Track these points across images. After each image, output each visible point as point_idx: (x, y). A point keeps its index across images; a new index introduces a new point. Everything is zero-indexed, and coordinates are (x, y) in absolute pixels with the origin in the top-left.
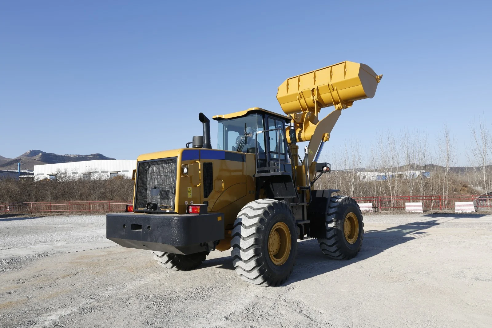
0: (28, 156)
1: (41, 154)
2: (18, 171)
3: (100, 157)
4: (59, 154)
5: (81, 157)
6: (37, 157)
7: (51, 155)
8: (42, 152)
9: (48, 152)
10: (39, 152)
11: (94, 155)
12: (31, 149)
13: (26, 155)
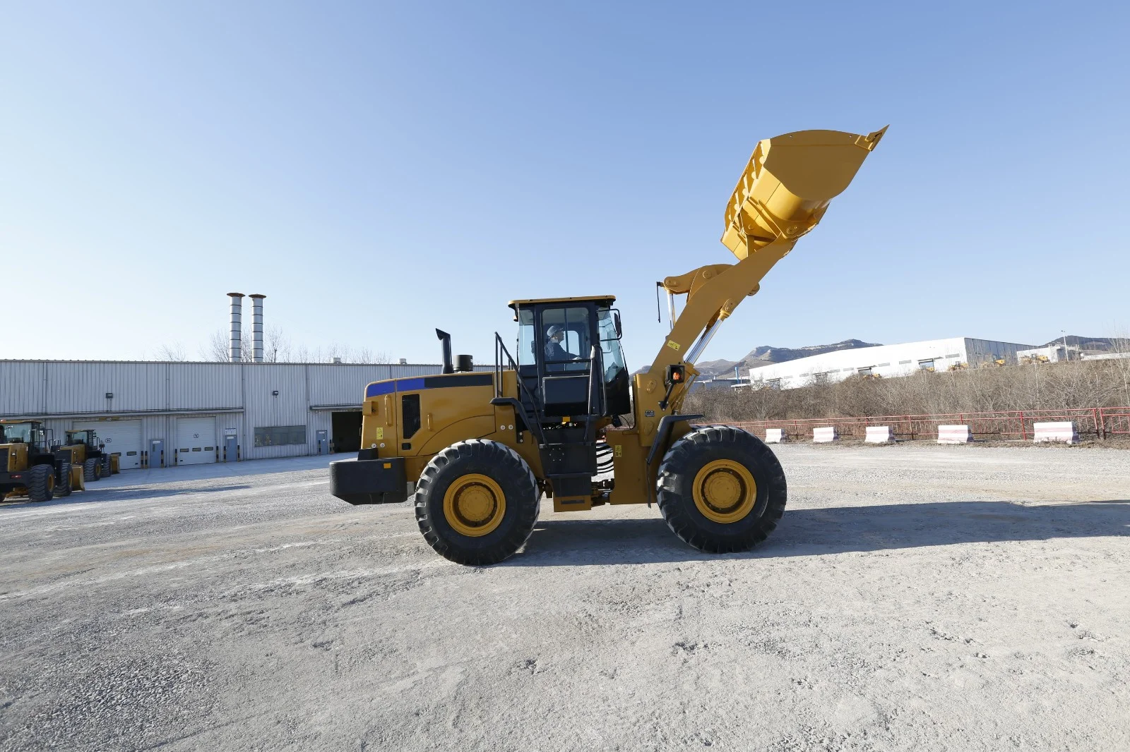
0: (754, 355)
1: (769, 351)
2: (736, 378)
3: (858, 344)
4: (794, 348)
5: (826, 349)
6: (766, 356)
7: (783, 351)
8: (770, 348)
9: (778, 347)
10: (768, 348)
11: (846, 342)
12: (758, 346)
13: (751, 355)
